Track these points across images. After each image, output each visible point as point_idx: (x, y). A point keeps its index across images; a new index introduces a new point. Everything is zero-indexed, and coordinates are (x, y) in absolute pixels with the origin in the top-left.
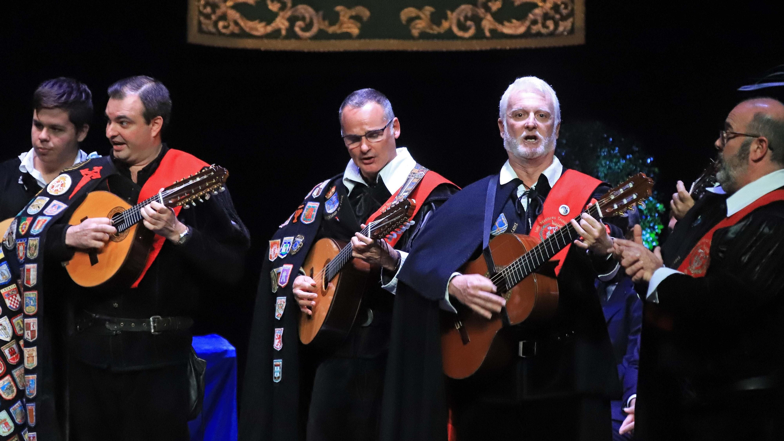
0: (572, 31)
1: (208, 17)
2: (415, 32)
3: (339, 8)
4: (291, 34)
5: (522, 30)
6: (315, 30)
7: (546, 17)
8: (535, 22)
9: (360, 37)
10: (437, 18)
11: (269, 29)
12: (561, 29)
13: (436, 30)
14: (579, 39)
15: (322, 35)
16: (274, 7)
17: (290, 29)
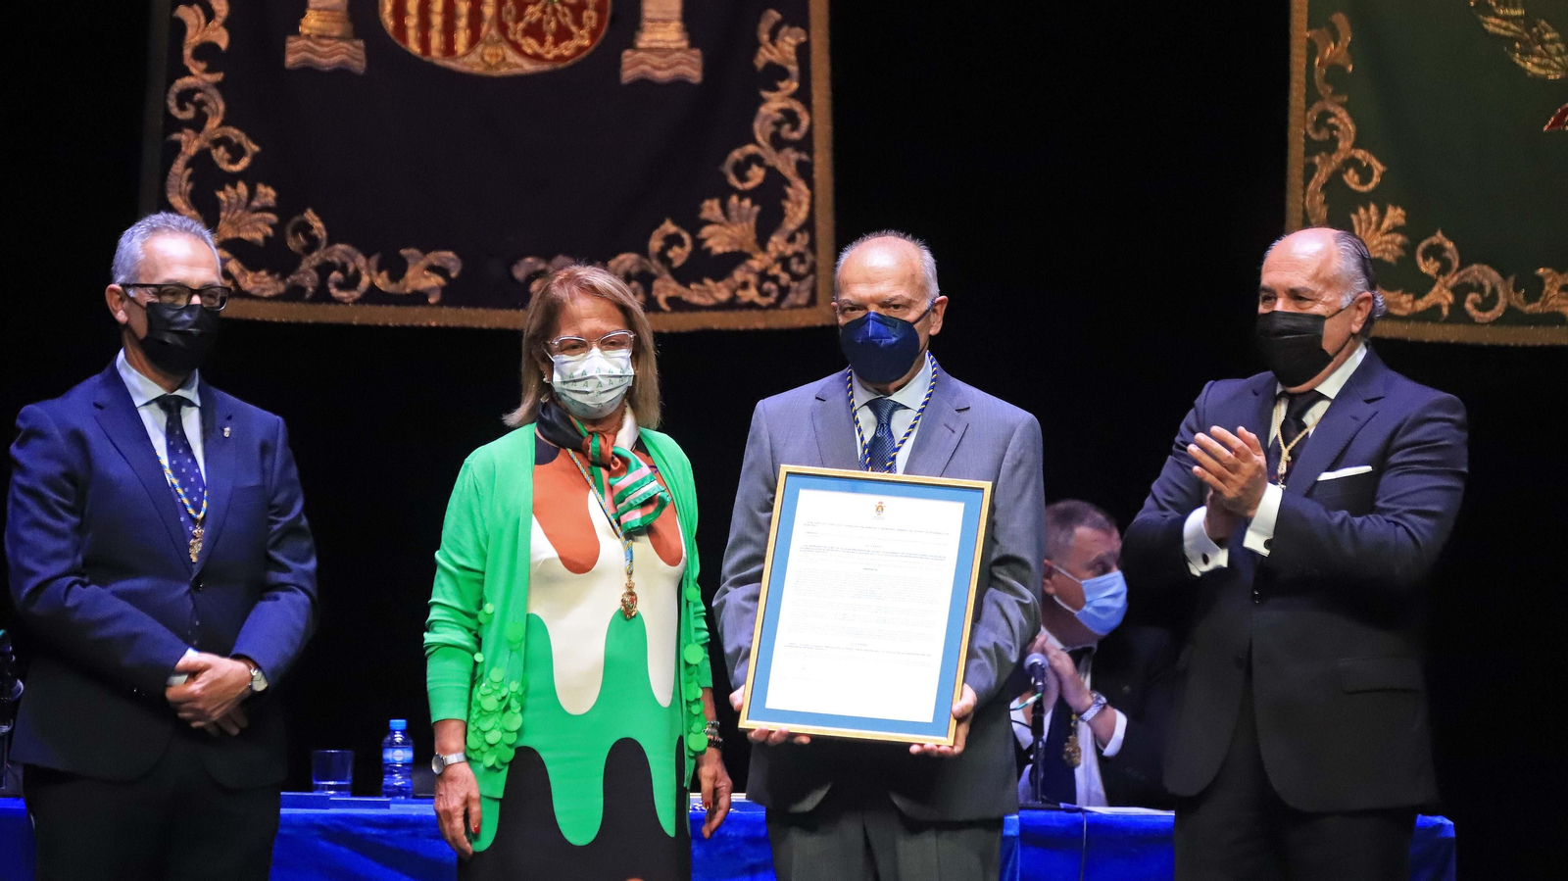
3: (1542, 271)
4: (1458, 313)
6: (1498, 310)
11: (1421, 305)
15: (1512, 317)
16: (1428, 267)
17: (1457, 308)
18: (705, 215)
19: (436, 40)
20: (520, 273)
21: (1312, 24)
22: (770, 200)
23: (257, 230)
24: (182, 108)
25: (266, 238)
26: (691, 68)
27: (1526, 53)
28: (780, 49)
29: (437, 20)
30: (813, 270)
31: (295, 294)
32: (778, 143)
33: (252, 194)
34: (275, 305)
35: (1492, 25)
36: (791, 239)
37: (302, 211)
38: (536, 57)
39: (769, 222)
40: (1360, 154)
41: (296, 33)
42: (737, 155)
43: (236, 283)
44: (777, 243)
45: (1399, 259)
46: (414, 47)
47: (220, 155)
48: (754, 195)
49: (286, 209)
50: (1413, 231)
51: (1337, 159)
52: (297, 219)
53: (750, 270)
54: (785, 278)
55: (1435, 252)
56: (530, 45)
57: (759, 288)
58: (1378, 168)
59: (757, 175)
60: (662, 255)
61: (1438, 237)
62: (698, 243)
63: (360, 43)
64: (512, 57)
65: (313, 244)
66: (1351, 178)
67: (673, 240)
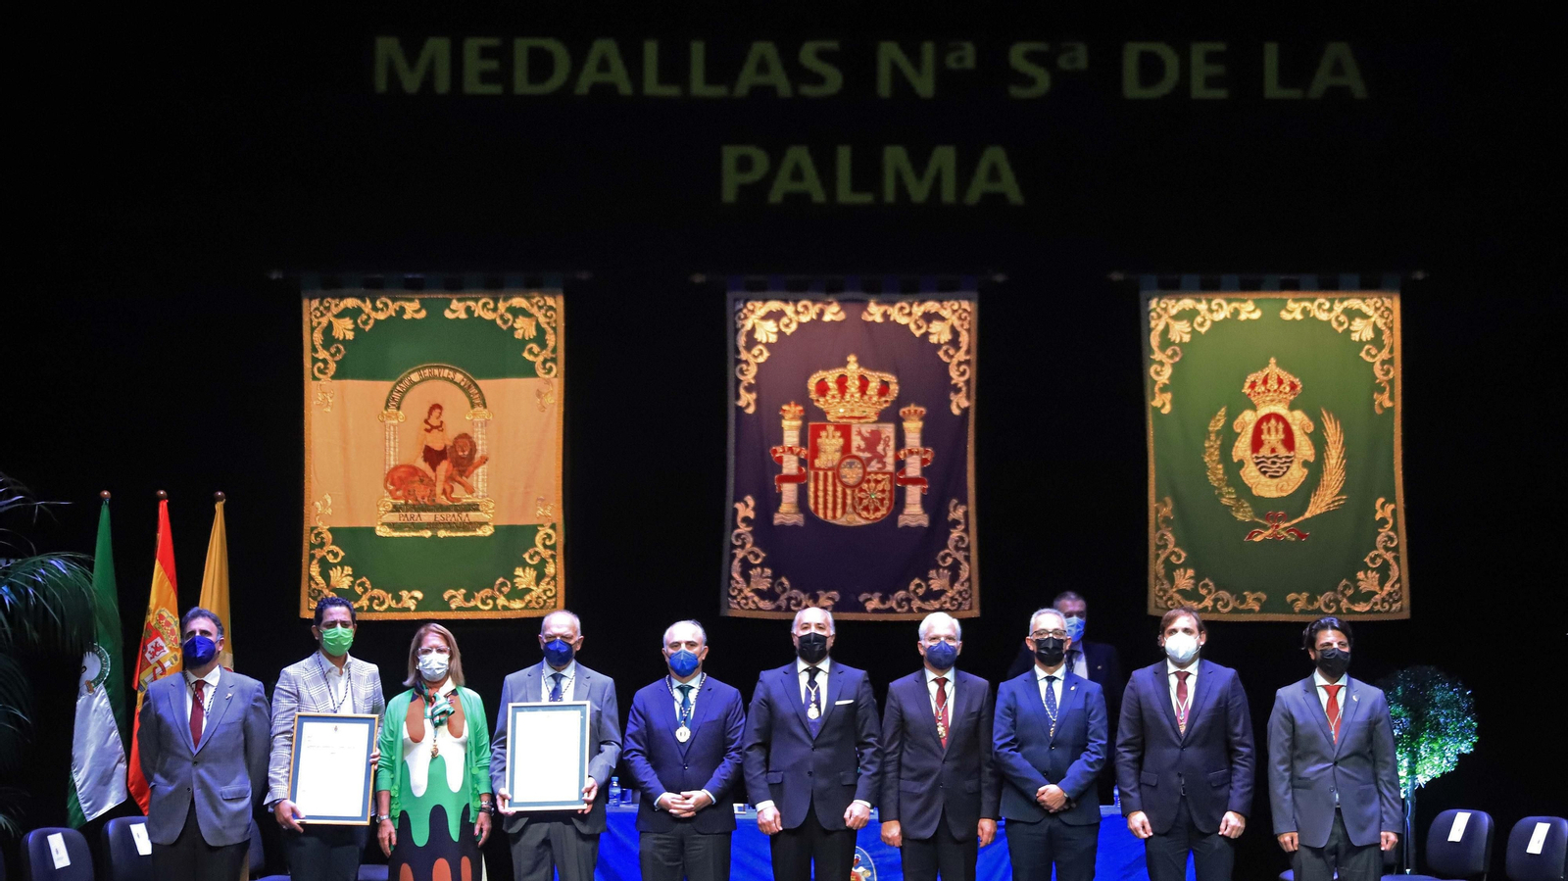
0: (1401, 609)
1: (1161, 598)
2: (1297, 609)
3: (1245, 593)
4: (1215, 610)
5: (1368, 608)
6: (1230, 608)
7: (1383, 600)
8: (1376, 604)
9: (1261, 611)
10: (1311, 600)
11: (1201, 606)
12: (1394, 608)
13: (1310, 608)
14: (1406, 615)
15: (1235, 610)
16: (1203, 592)
17: (1215, 606)
18: (930, 576)
19: (830, 513)
20: (862, 598)
21: (1157, 501)
22: (955, 568)
23: (765, 585)
24: (737, 541)
25: (768, 588)
26: (924, 521)
27: (1238, 511)
28: (957, 514)
29: (830, 506)
30: (970, 596)
31: (778, 609)
32: (957, 548)
33: (763, 572)
34: (772, 613)
35: (1224, 501)
36: (962, 585)
37: (780, 577)
38: (867, 519)
39: (954, 578)
40: (1176, 550)
41: (778, 512)
42: (942, 553)
43: (757, 605)
44: (957, 586)
45: (1192, 589)
46: (821, 516)
47: (751, 558)
48: (949, 568)
49: (775, 577)
50: (1198, 578)
51: (1168, 551)
52: (779, 581)
53: (947, 596)
54: (960, 599)
55: (1206, 586)
56: (864, 514)
57: (951, 603)
58: (1184, 555)
59: (949, 561)
60: (914, 591)
61: (1207, 581)
62: (928, 586)
63: (802, 515)
64: (857, 518)
65: (784, 590)
66: (1173, 559)
67: (919, 586)
